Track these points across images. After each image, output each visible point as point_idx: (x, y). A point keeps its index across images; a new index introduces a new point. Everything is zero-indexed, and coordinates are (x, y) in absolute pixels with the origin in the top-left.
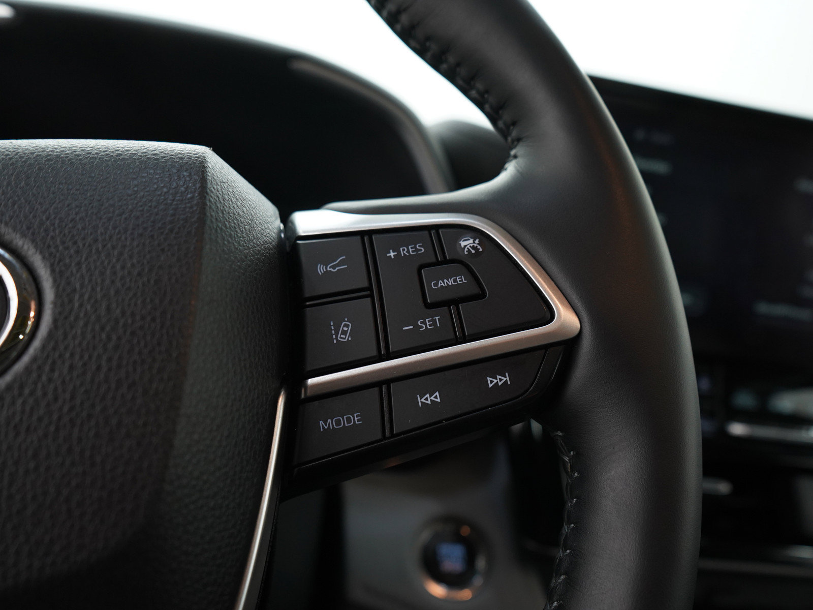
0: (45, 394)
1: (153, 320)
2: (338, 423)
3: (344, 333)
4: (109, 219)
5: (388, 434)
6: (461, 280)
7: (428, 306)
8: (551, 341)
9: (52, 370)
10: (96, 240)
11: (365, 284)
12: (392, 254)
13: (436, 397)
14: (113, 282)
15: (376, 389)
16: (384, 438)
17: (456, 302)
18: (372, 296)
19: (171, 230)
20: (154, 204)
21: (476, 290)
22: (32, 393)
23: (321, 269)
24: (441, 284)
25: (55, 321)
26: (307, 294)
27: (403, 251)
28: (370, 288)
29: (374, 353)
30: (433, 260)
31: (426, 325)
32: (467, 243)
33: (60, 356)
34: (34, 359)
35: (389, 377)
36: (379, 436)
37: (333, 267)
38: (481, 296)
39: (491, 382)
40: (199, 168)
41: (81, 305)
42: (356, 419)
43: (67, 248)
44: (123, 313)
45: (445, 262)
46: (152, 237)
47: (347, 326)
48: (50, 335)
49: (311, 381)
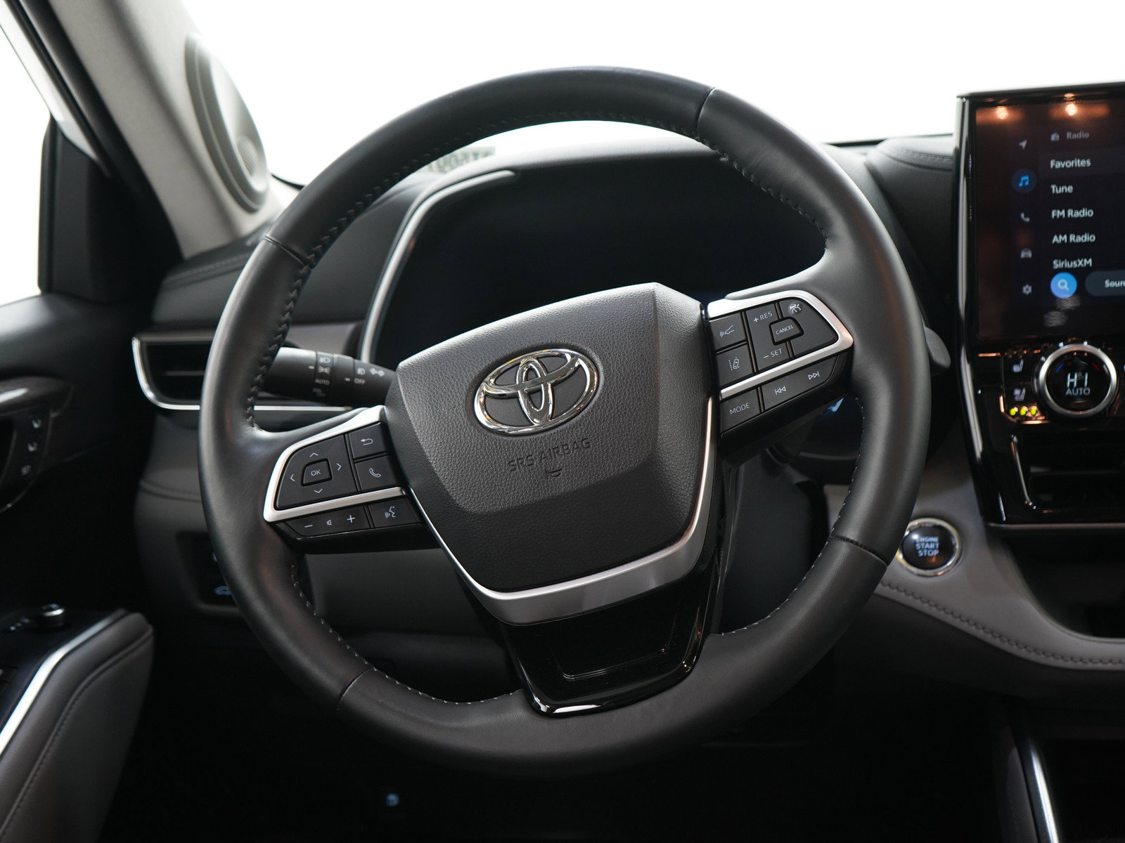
0: (607, 407)
1: (643, 372)
2: (738, 409)
3: (736, 365)
4: (618, 332)
5: (762, 411)
6: (790, 327)
7: (775, 344)
8: (840, 350)
9: (608, 398)
10: (614, 343)
11: (744, 338)
12: (756, 320)
13: (784, 389)
14: (624, 359)
15: (755, 390)
16: (761, 413)
17: (789, 339)
18: (748, 344)
19: (644, 332)
20: (635, 321)
21: (798, 332)
22: (603, 408)
23: (722, 334)
24: (781, 331)
25: (605, 378)
26: (717, 348)
27: (762, 317)
28: (746, 340)
29: (751, 372)
30: (777, 319)
31: (775, 354)
32: (793, 307)
33: (610, 392)
34: (601, 394)
35: (761, 382)
36: (758, 412)
37: (728, 332)
38: (802, 333)
39: (810, 377)
40: (652, 296)
41: (614, 371)
42: (747, 406)
43: (603, 348)
44: (630, 370)
45: (784, 319)
46: (636, 336)
47: (737, 361)
48: (605, 385)
49: (723, 391)
